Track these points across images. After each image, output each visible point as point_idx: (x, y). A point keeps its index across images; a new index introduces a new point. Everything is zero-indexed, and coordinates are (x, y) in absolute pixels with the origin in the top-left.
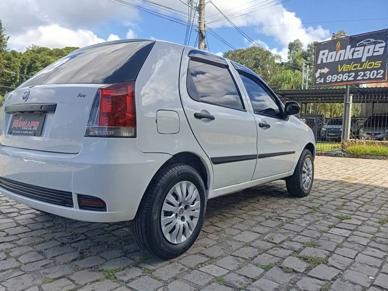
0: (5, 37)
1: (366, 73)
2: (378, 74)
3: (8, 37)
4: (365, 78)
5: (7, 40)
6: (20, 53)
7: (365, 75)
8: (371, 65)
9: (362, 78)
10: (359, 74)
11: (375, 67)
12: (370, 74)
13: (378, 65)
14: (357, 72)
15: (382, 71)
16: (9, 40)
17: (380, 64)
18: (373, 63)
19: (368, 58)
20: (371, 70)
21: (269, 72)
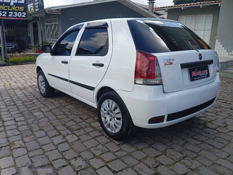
1: (14, 13)
2: (22, 15)
4: (14, 16)
7: (14, 14)
8: (17, 8)
9: (12, 16)
10: (10, 13)
11: (20, 10)
12: (17, 14)
13: (22, 9)
14: (8, 12)
15: (25, 14)
17: (23, 9)
18: (19, 7)
19: (14, 4)
20: (18, 12)
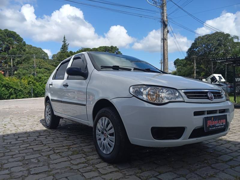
0: (67, 44)
3: (68, 44)
5: (68, 46)
6: (74, 52)
16: (69, 45)
21: (230, 48)
